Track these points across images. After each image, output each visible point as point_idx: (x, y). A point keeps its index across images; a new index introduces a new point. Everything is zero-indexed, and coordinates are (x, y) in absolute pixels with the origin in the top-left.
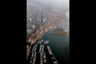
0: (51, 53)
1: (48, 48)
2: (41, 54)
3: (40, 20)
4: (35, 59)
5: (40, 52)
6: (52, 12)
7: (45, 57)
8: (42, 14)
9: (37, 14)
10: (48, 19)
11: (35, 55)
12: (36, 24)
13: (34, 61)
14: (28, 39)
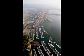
0: (45, 31)
1: (43, 29)
2: (40, 32)
3: (36, 16)
4: (38, 34)
5: (40, 31)
6: (41, 11)
7: (42, 33)
8: (36, 13)
9: (34, 13)
10: (40, 15)
11: (38, 33)
12: (35, 18)
13: (38, 35)
14: (33, 26)
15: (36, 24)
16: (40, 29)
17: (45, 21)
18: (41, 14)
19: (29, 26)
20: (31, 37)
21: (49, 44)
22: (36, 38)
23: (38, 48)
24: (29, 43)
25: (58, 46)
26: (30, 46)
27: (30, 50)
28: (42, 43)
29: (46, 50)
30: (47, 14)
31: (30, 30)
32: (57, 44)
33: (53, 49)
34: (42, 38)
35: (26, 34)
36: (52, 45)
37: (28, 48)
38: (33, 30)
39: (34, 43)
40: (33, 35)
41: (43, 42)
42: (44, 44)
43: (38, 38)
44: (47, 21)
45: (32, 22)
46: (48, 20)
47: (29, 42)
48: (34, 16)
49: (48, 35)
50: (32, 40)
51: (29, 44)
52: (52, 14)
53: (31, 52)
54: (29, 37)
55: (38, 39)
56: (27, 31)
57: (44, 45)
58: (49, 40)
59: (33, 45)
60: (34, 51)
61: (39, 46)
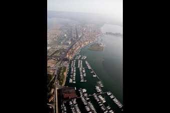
0: (90, 68)
1: (87, 62)
2: (81, 69)
3: (76, 36)
4: (75, 73)
5: (79, 67)
6: (86, 27)
7: (84, 71)
8: (76, 30)
9: (72, 29)
10: (83, 35)
11: (75, 70)
12: (72, 40)
13: (74, 75)
14: (66, 55)
15: (73, 52)
16: (80, 63)
17: (92, 46)
18: (85, 31)
19: (58, 54)
20: (59, 78)
21: (96, 96)
22: (71, 81)
23: (71, 103)
24: (55, 91)
25: (116, 100)
26: (55, 98)
27: (55, 107)
28: (81, 93)
29: (88, 109)
30: (97, 32)
31: (59, 63)
32: (112, 97)
33: (103, 108)
34: (82, 81)
35: (51, 71)
36: (102, 99)
37: (52, 102)
38: (66, 64)
39: (65, 91)
40: (65, 74)
41: (84, 90)
42: (86, 95)
43: (74, 81)
44: (96, 47)
45: (66, 47)
46: (98, 45)
47: (55, 89)
48: (70, 35)
49: (95, 76)
50: (61, 84)
51: (54, 93)
52: (107, 33)
53: (57, 110)
54: (57, 77)
55: (74, 82)
56: (53, 66)
57: (85, 98)
58: (98, 88)
59: (63, 96)
60: (62, 110)
61: (73, 99)
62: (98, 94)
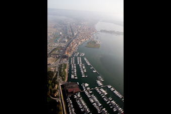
0: (89, 64)
1: (85, 59)
2: (80, 65)
4: (75, 70)
5: (78, 63)
6: (81, 25)
7: (84, 68)
8: (71, 27)
9: (66, 27)
10: (79, 33)
11: (75, 67)
12: (68, 38)
13: (75, 72)
14: (64, 53)
15: (71, 50)
16: (79, 60)
17: (88, 43)
18: (80, 29)
19: (57, 52)
20: (61, 74)
21: (98, 89)
22: (73, 76)
23: (76, 97)
24: (59, 86)
26: (59, 93)
27: (62, 100)
28: (84, 87)
29: (92, 101)
30: (92, 30)
31: (59, 60)
32: (112, 89)
33: (105, 99)
34: (83, 76)
35: (52, 68)
36: (104, 91)
37: (57, 97)
38: (66, 61)
39: (69, 86)
40: (66, 70)
41: (87, 85)
42: (88, 89)
43: (75, 76)
44: (93, 44)
45: (63, 45)
46: (94, 42)
47: (58, 84)
48: (65, 33)
49: (95, 71)
50: (63, 80)
51: (58, 88)
52: (102, 31)
53: (63, 103)
54: (58, 74)
55: (76, 78)
56: (53, 63)
57: (88, 91)
58: (98, 82)
59: (67, 91)
60: (68, 103)
61: (78, 92)
62: (100, 87)
